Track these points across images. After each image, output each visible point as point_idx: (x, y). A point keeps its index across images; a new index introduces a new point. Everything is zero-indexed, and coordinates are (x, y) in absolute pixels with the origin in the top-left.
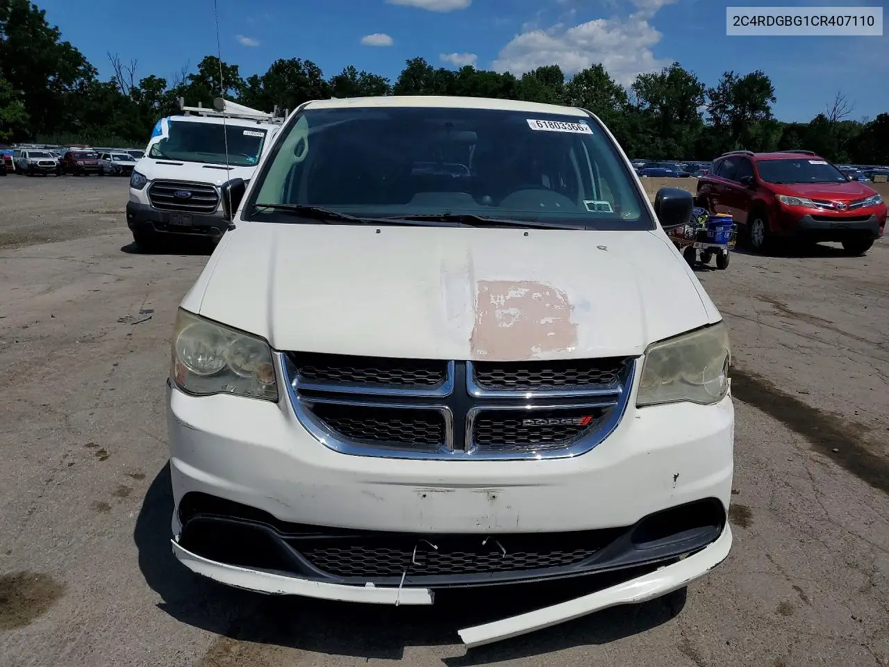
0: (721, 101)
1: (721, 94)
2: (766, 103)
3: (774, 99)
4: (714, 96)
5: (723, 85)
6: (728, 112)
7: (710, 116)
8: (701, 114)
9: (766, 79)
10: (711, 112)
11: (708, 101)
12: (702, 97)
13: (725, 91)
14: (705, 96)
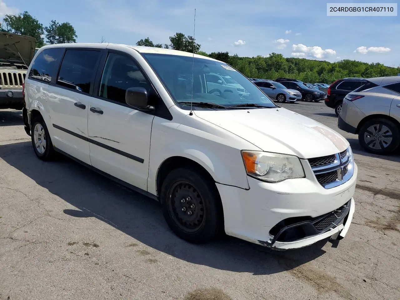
0: (52, 34)
1: (52, 31)
2: (73, 37)
3: (76, 36)
4: (49, 31)
5: (52, 26)
6: (56, 39)
7: (48, 40)
8: (43, 39)
9: (71, 27)
10: (48, 38)
11: (46, 33)
12: (42, 30)
13: (53, 29)
14: (44, 30)
